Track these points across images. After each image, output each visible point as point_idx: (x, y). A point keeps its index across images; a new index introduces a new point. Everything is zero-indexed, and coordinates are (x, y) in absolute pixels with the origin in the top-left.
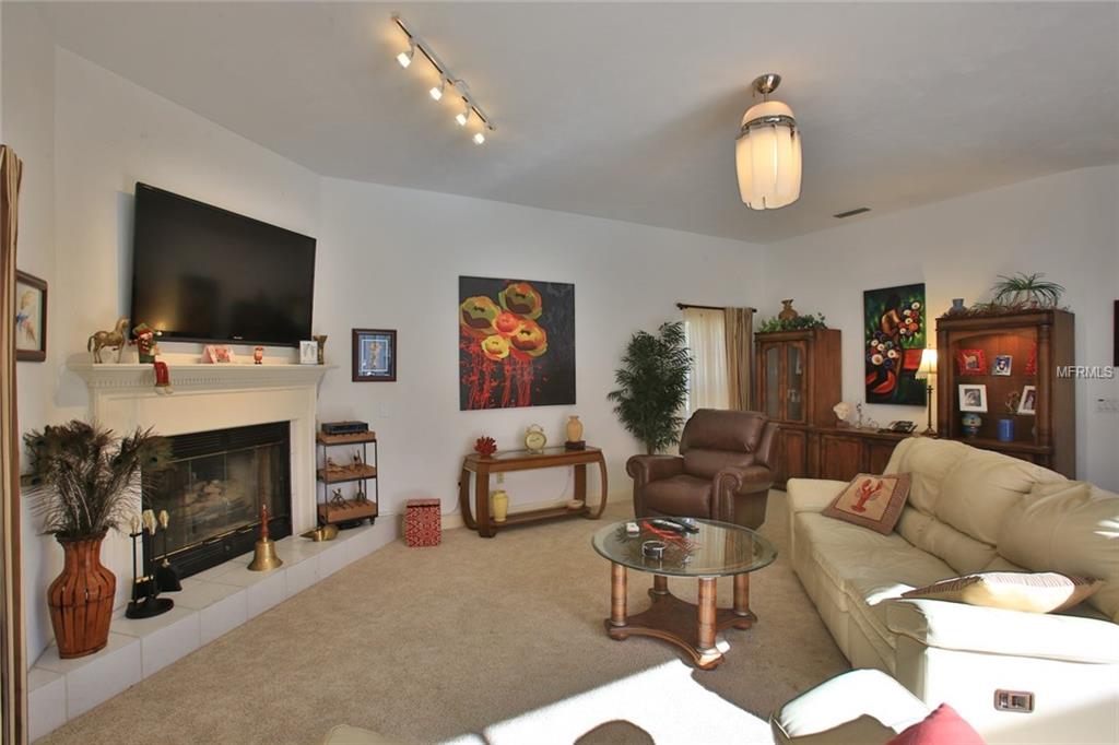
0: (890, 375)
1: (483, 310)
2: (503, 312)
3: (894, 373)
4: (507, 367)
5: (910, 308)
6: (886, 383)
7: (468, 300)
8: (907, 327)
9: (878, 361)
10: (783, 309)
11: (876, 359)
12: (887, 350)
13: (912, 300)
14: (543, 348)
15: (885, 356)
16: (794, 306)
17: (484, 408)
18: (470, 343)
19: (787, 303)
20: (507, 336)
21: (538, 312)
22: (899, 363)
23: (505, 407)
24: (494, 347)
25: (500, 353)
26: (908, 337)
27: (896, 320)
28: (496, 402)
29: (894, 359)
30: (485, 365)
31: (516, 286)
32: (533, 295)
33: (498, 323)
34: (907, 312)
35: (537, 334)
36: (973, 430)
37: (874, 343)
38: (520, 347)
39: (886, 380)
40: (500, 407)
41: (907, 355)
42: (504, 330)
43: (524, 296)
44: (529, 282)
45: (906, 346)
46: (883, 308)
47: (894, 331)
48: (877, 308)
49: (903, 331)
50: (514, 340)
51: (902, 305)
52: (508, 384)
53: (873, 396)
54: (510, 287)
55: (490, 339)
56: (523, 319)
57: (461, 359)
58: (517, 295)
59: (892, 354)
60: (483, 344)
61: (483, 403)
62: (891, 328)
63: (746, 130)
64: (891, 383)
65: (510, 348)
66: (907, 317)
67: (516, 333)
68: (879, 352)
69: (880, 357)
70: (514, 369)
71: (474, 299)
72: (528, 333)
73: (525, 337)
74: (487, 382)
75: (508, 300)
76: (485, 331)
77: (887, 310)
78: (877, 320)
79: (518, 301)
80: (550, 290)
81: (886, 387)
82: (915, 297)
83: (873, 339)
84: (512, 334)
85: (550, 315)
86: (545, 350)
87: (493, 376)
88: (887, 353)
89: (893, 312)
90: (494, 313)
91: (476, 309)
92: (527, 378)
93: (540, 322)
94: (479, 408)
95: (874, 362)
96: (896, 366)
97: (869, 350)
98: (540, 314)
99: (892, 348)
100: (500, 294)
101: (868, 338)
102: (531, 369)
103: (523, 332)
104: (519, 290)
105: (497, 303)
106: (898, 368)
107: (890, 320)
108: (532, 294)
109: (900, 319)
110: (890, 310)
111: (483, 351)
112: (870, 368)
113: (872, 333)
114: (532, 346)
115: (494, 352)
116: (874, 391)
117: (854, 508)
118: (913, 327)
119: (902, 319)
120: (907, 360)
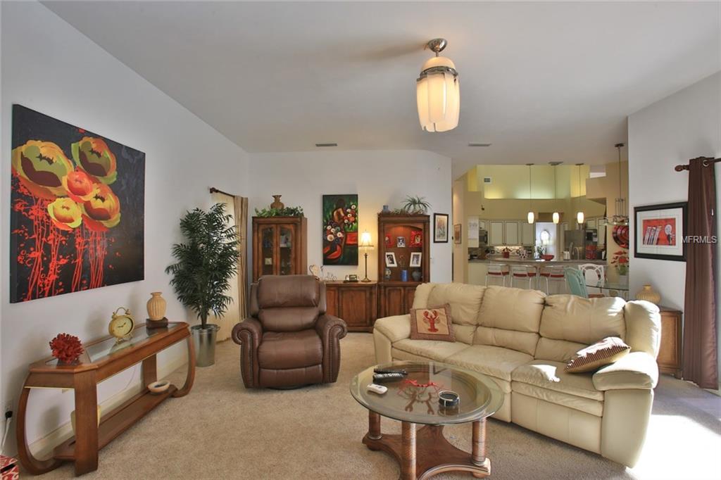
0: (338, 247)
1: (50, 162)
2: (77, 169)
3: (341, 246)
4: (78, 240)
5: (351, 208)
6: (336, 252)
7: (31, 143)
8: (348, 219)
9: (331, 239)
10: (274, 201)
11: (330, 238)
12: (337, 232)
13: (352, 203)
14: (116, 219)
15: (335, 236)
16: (282, 200)
17: (50, 295)
18: (31, 204)
19: (277, 198)
20: (81, 201)
21: (112, 176)
22: (344, 240)
23: (76, 291)
24: (64, 213)
25: (71, 221)
26: (349, 225)
27: (342, 214)
28: (66, 284)
29: (340, 238)
30: (51, 236)
31: (91, 140)
32: (108, 156)
33: (69, 183)
34: (349, 210)
35: (111, 202)
36: (388, 277)
37: (329, 228)
38: (94, 215)
39: (336, 250)
40: (71, 292)
41: (348, 236)
42: (76, 193)
43: (99, 155)
44: (105, 140)
45: (348, 230)
46: (335, 206)
47: (341, 220)
48: (331, 206)
49: (346, 221)
50: (87, 206)
51: (346, 206)
52: (79, 260)
53: (327, 261)
54: (85, 139)
55: (59, 202)
56: (98, 182)
57: (13, 227)
58: (93, 151)
59: (340, 235)
60: (50, 208)
61: (47, 288)
62: (339, 219)
63: (424, 74)
64: (338, 253)
65: (83, 215)
66: (348, 213)
67: (90, 197)
68: (332, 233)
69: (332, 236)
70: (87, 243)
71: (39, 143)
72: (103, 200)
73: (98, 204)
74: (54, 260)
75: (82, 156)
76: (52, 189)
77: (336, 209)
78: (331, 214)
79: (93, 159)
80: (124, 154)
81: (335, 255)
82: (353, 202)
83: (328, 225)
84: (85, 199)
85: (123, 182)
86: (119, 221)
87: (62, 251)
88: (335, 234)
89: (340, 210)
90: (64, 167)
91: (41, 157)
92: (100, 253)
93: (115, 188)
94: (43, 295)
95: (328, 239)
96: (342, 242)
97: (325, 232)
98: (115, 179)
99: (340, 231)
100: (73, 145)
101: (325, 224)
102: (104, 243)
103: (97, 197)
104: (94, 146)
105: (68, 155)
106: (343, 243)
107: (339, 214)
108: (107, 154)
109: (344, 213)
110: (339, 208)
111: (49, 218)
112: (325, 243)
113: (327, 221)
114: (104, 215)
115: (63, 220)
116: (329, 257)
117: (429, 330)
118: (352, 219)
119: (346, 214)
120: (348, 239)
